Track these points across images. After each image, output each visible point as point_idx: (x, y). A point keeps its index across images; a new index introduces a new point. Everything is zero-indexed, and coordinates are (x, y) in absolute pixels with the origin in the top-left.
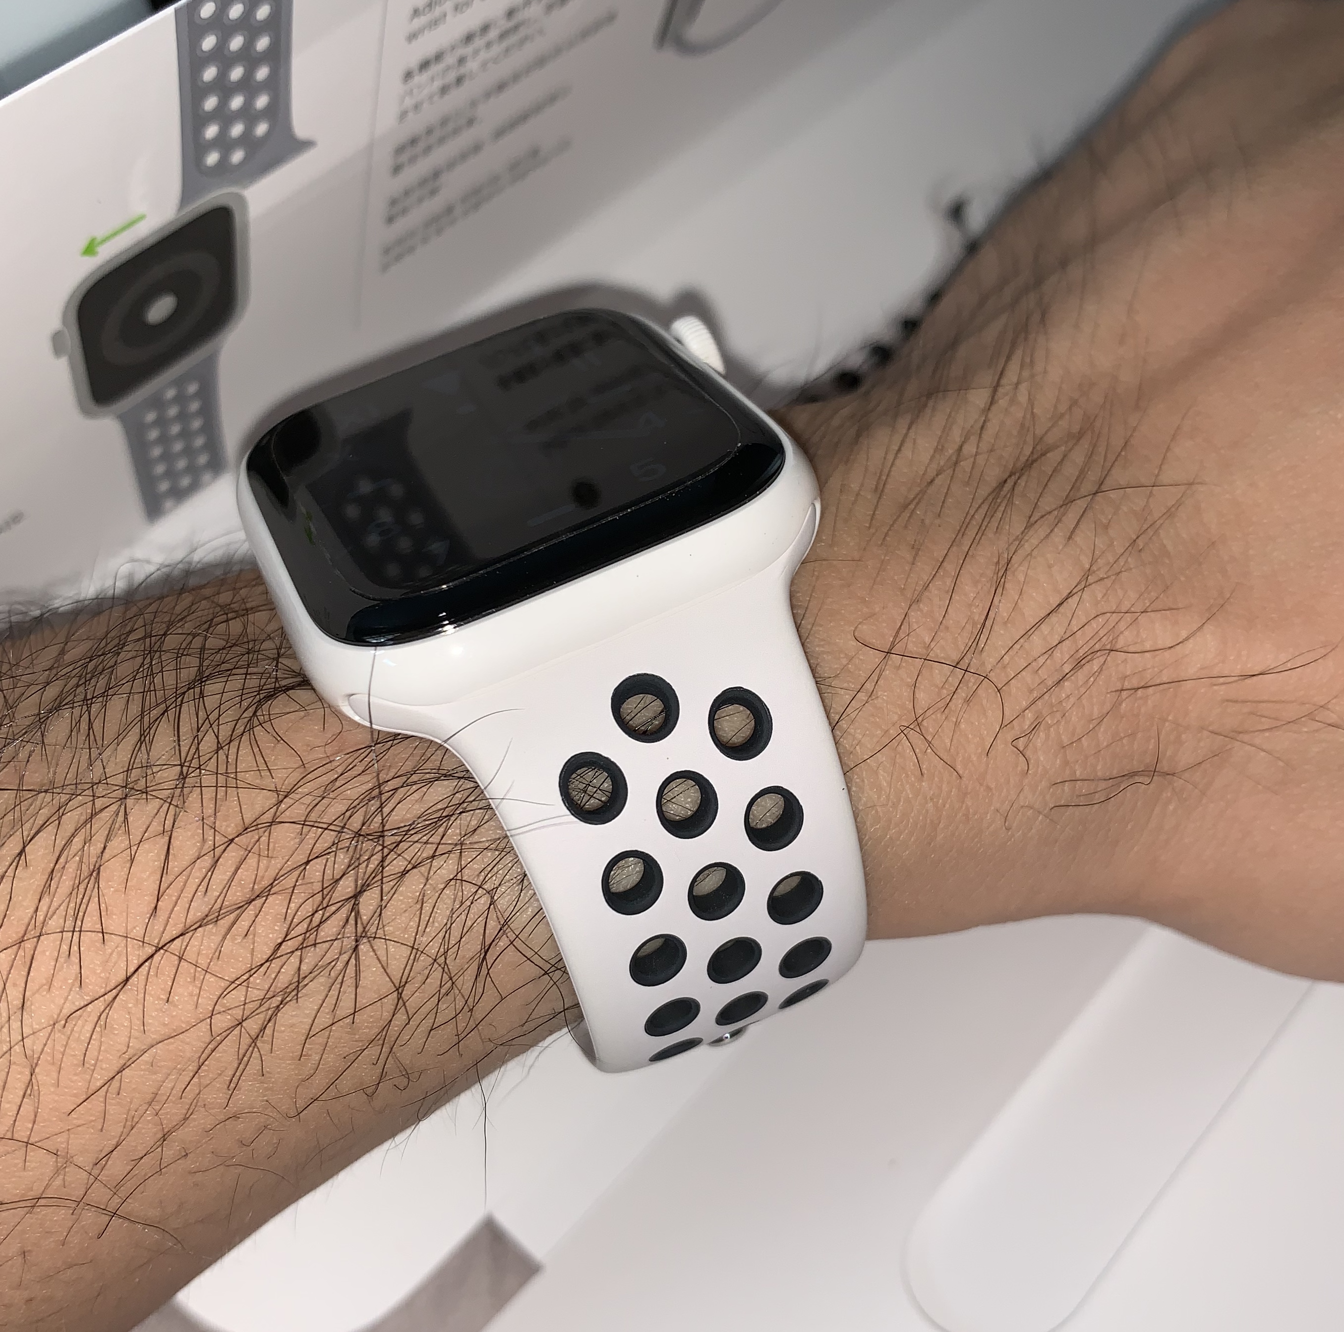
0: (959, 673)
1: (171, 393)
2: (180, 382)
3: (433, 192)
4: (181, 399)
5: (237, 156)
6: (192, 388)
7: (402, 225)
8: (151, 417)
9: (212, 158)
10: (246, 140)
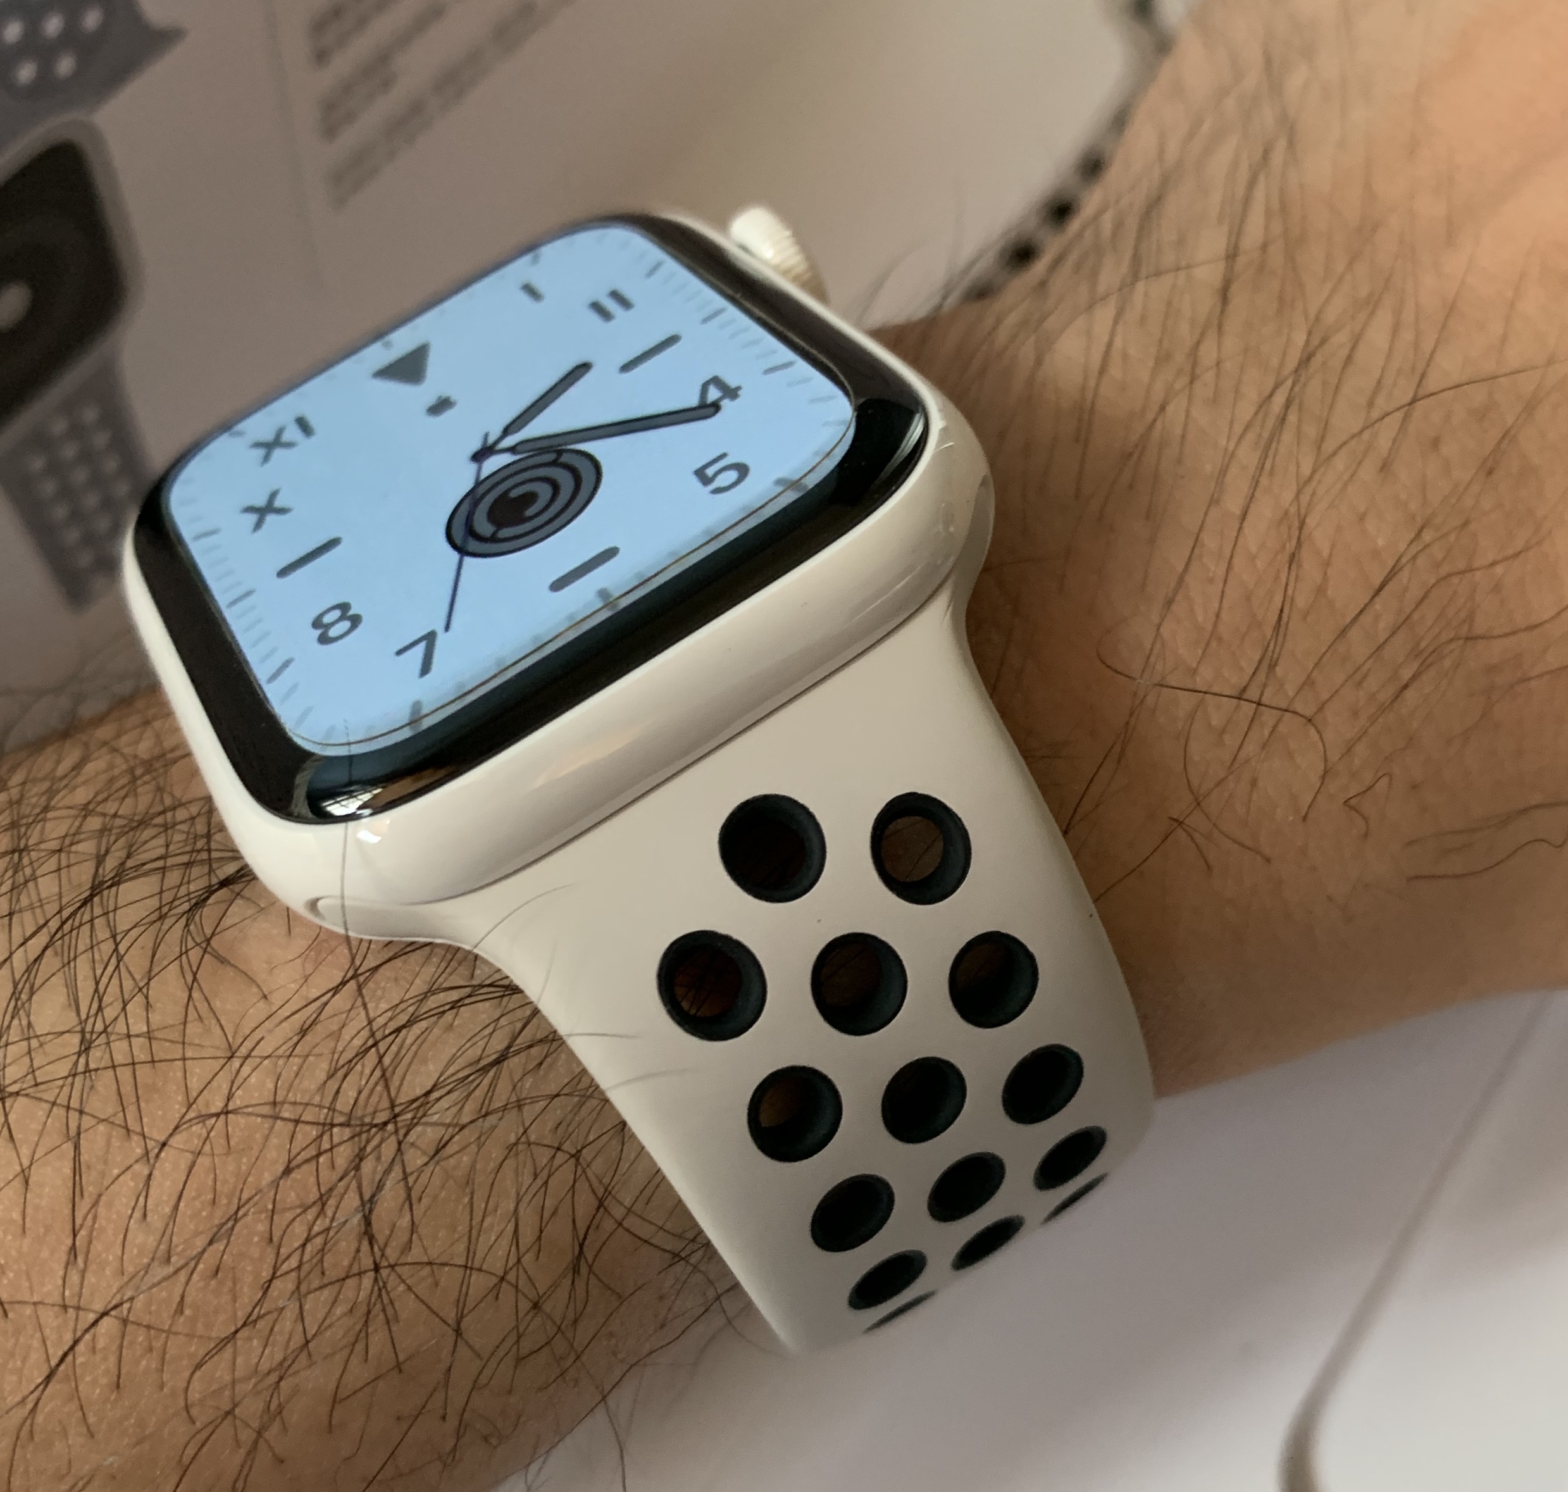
0: (1248, 709)
1: (59, 426)
2: (69, 407)
3: (386, 84)
4: (76, 431)
5: (65, 65)
6: (90, 415)
7: (350, 138)
8: (37, 463)
9: (26, 73)
10: (71, 38)
